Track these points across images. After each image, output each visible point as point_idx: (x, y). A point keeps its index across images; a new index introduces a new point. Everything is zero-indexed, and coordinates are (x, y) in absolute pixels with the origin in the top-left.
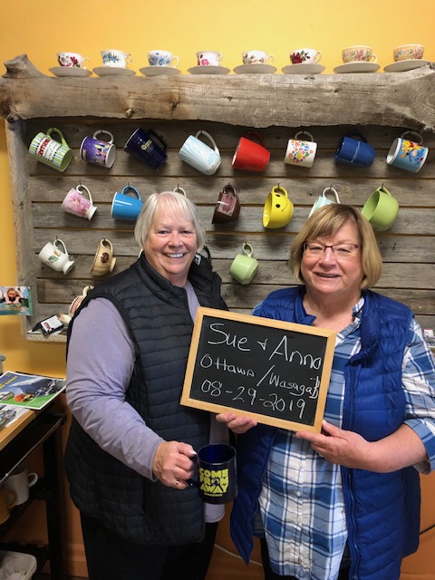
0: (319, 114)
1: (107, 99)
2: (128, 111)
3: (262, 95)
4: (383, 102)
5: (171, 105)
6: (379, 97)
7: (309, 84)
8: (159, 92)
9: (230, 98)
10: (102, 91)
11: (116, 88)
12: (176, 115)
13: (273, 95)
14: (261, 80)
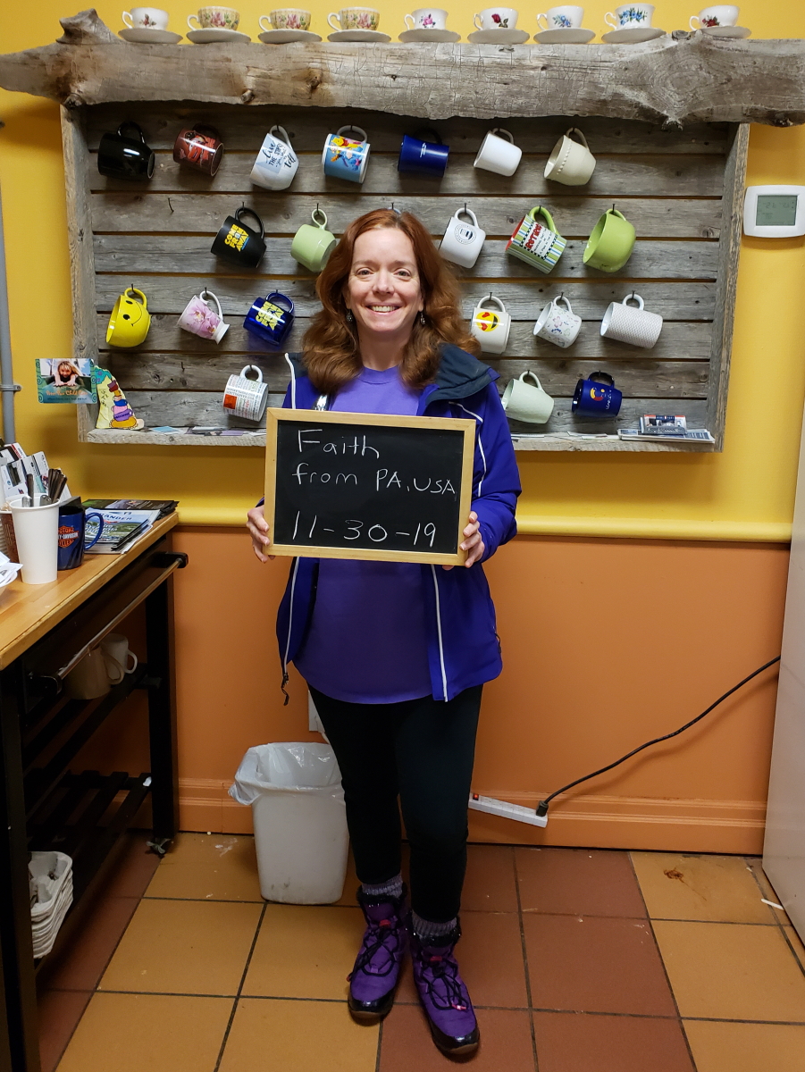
0: (521, 101)
1: (215, 76)
2: (247, 94)
3: (440, 73)
4: (609, 86)
5: (310, 86)
6: (602, 77)
7: (506, 58)
8: (290, 66)
9: (394, 77)
10: (209, 64)
11: (229, 60)
12: (316, 101)
13: (455, 73)
14: (439, 52)
